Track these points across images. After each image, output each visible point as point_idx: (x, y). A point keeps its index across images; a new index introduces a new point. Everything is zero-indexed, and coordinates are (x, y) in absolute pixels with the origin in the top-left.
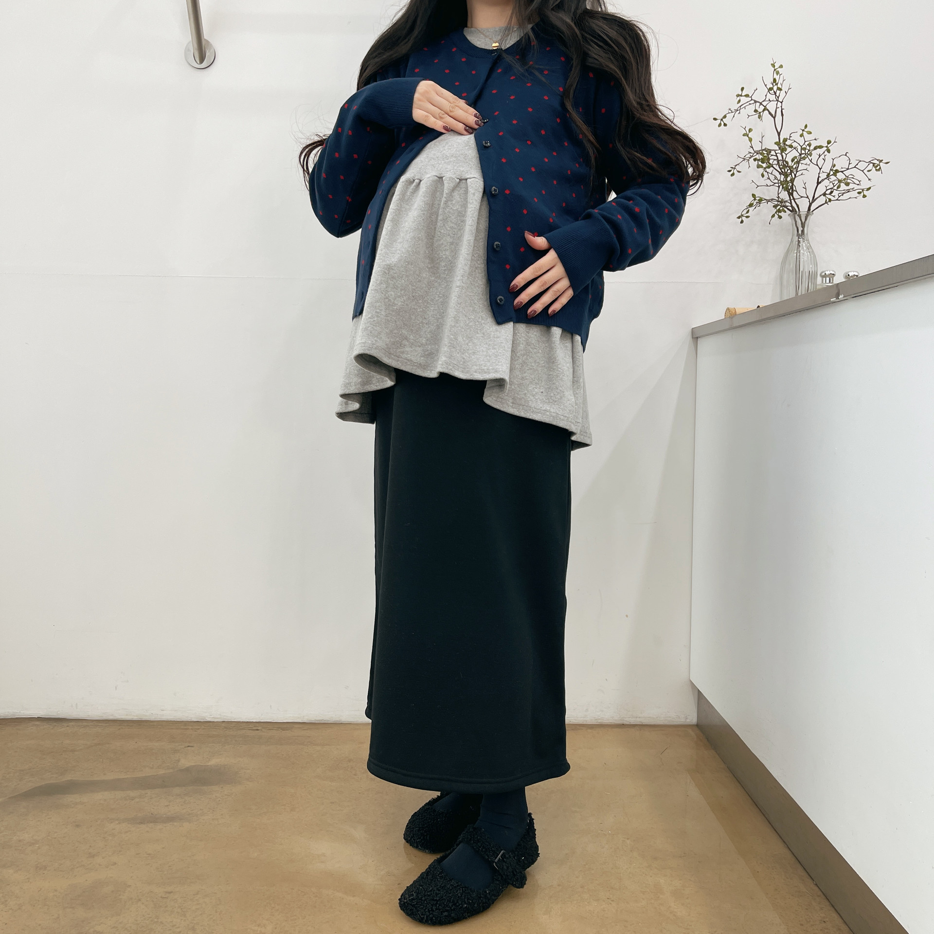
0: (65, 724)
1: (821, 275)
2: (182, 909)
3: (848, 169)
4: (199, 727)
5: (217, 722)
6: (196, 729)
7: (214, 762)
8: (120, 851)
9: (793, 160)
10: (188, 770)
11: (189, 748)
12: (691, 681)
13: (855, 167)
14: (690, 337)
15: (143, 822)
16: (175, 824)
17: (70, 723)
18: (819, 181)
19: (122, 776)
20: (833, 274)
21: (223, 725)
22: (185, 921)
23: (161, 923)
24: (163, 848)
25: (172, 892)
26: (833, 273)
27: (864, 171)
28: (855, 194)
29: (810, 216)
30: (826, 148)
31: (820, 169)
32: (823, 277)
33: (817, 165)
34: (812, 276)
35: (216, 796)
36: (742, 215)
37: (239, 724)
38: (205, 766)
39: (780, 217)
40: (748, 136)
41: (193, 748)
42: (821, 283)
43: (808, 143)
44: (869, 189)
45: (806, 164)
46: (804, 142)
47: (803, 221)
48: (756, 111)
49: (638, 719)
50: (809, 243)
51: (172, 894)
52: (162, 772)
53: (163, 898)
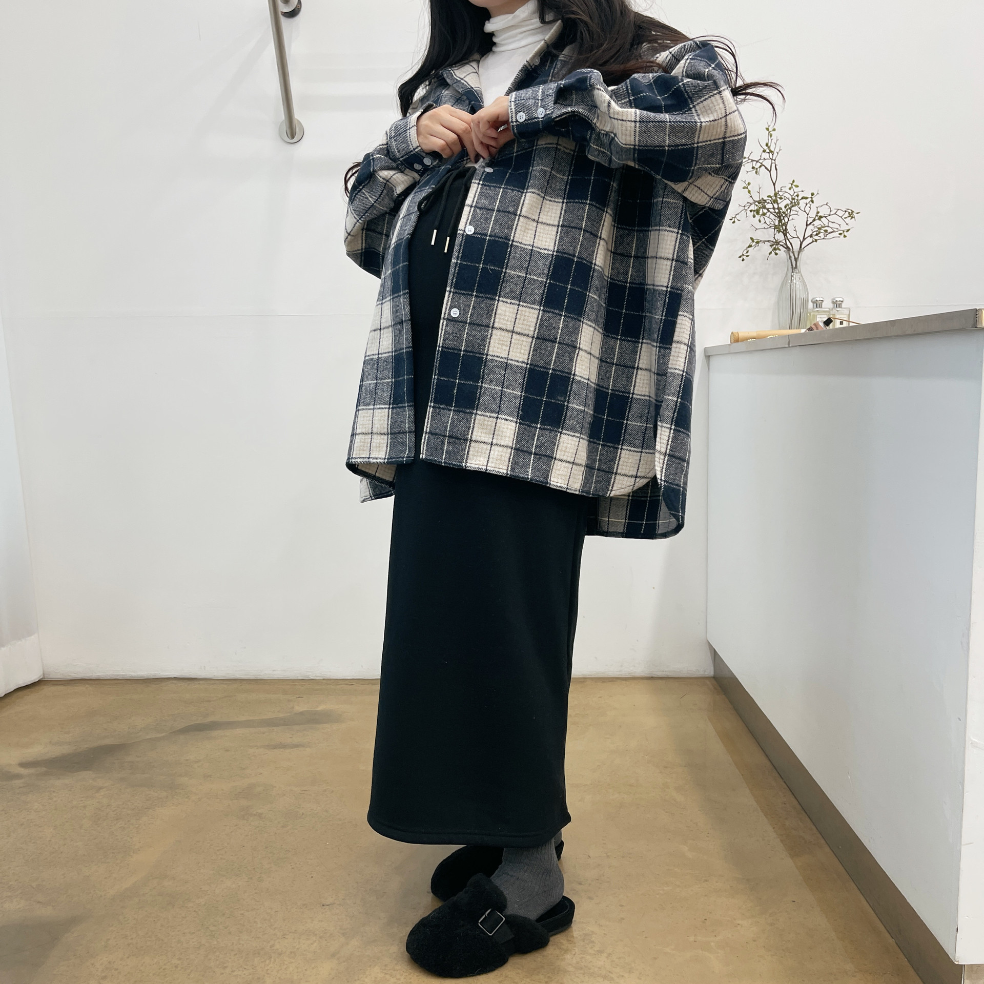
0: (196, 682)
1: (812, 302)
2: (316, 800)
3: (830, 215)
4: (305, 683)
5: (318, 680)
6: (304, 685)
7: (321, 708)
8: (263, 766)
9: (785, 207)
10: (302, 713)
11: (300, 698)
12: (708, 641)
13: (835, 214)
14: (703, 355)
15: (275, 747)
16: (300, 749)
17: (201, 682)
18: (808, 223)
19: (251, 718)
20: (822, 301)
21: (324, 681)
24: (294, 764)
25: (305, 791)
26: (822, 299)
27: (843, 217)
28: (836, 234)
29: (801, 252)
30: (810, 199)
31: (808, 215)
32: (813, 303)
33: (805, 211)
34: (805, 302)
35: (327, 731)
36: (743, 255)
37: (336, 680)
38: (315, 710)
39: (776, 254)
40: (747, 188)
41: (302, 698)
42: (812, 307)
43: (796, 194)
44: (848, 230)
45: (796, 211)
46: (793, 193)
47: (796, 256)
48: (753, 168)
49: (664, 673)
50: (801, 275)
52: (281, 715)
53: (301, 793)
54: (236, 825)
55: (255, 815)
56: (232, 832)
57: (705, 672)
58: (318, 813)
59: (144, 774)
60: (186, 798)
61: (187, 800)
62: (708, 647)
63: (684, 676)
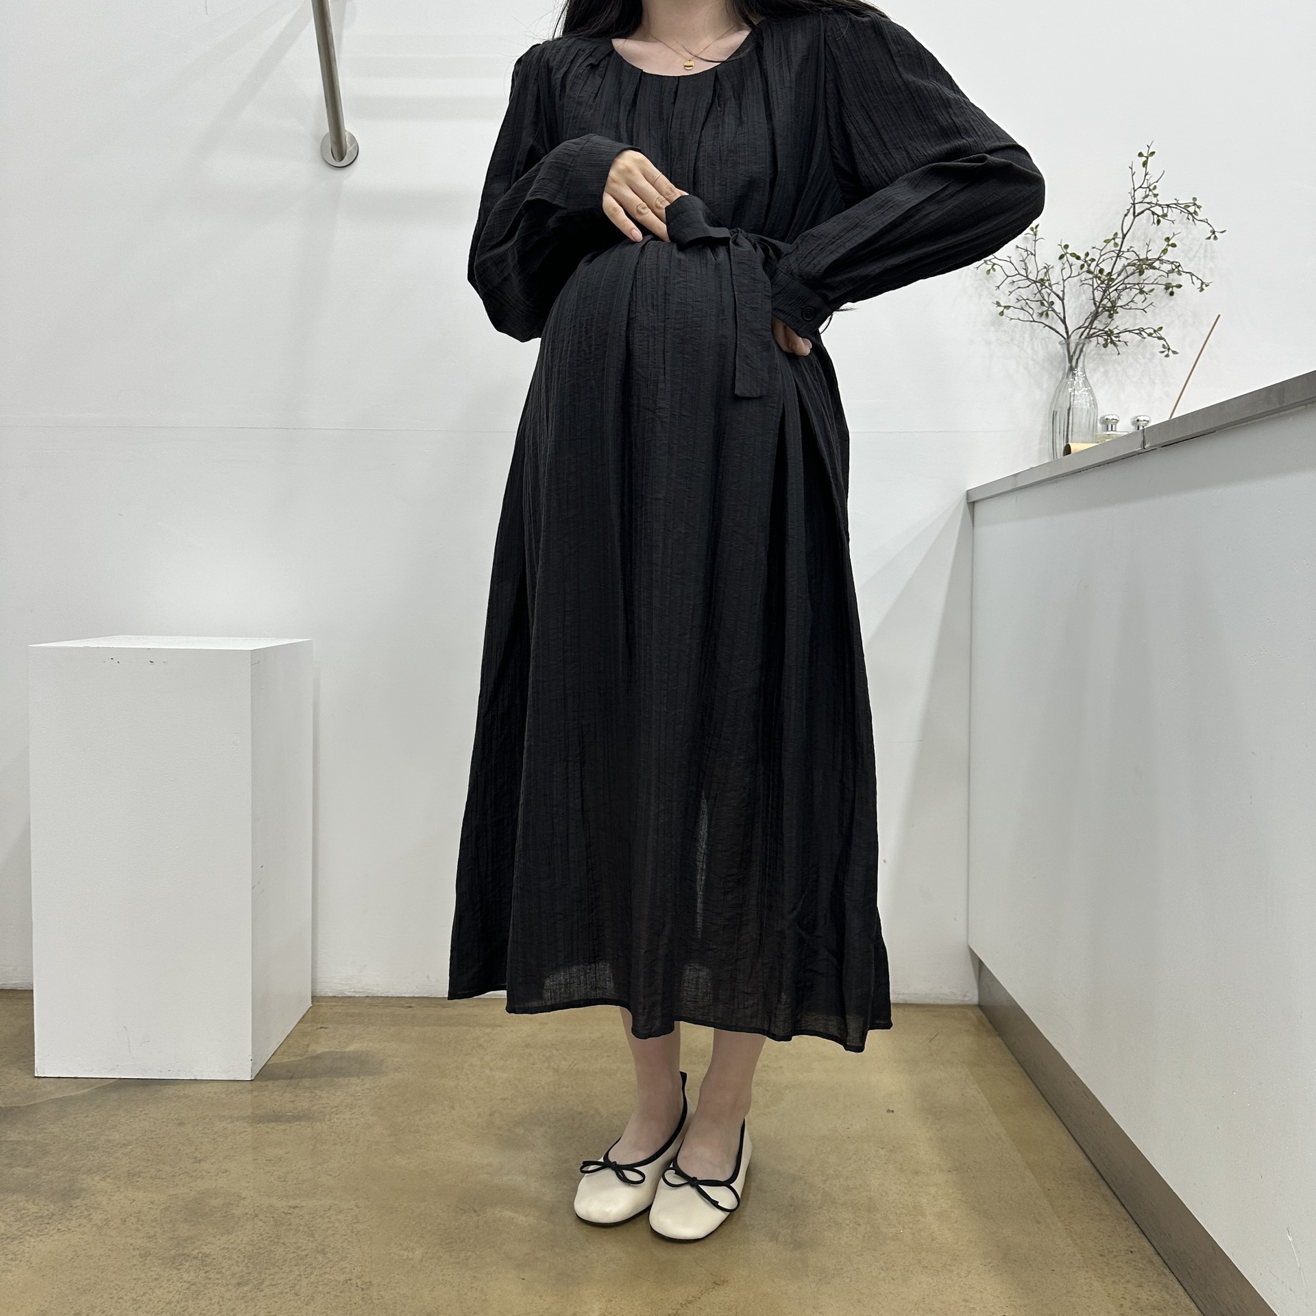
2: (309, 1227)
4: (335, 1004)
5: (358, 998)
6: (331, 1006)
7: (352, 1047)
8: (233, 1156)
10: (319, 1057)
11: (322, 1030)
14: (964, 502)
15: (262, 1120)
16: (303, 1123)
20: (1117, 420)
21: (367, 1000)
22: (312, 1242)
23: (283, 1243)
24: (287, 1153)
25: (297, 1207)
35: (355, 1090)
37: (387, 1001)
38: (341, 1052)
41: (327, 1031)
51: (297, 1209)
53: (286, 1214)
54: (156, 1279)
55: (196, 1258)
56: (144, 1294)
57: (965, 996)
58: (307, 1255)
59: (27, 1167)
60: (86, 1218)
61: (84, 1221)
62: (969, 955)
63: (932, 1002)
